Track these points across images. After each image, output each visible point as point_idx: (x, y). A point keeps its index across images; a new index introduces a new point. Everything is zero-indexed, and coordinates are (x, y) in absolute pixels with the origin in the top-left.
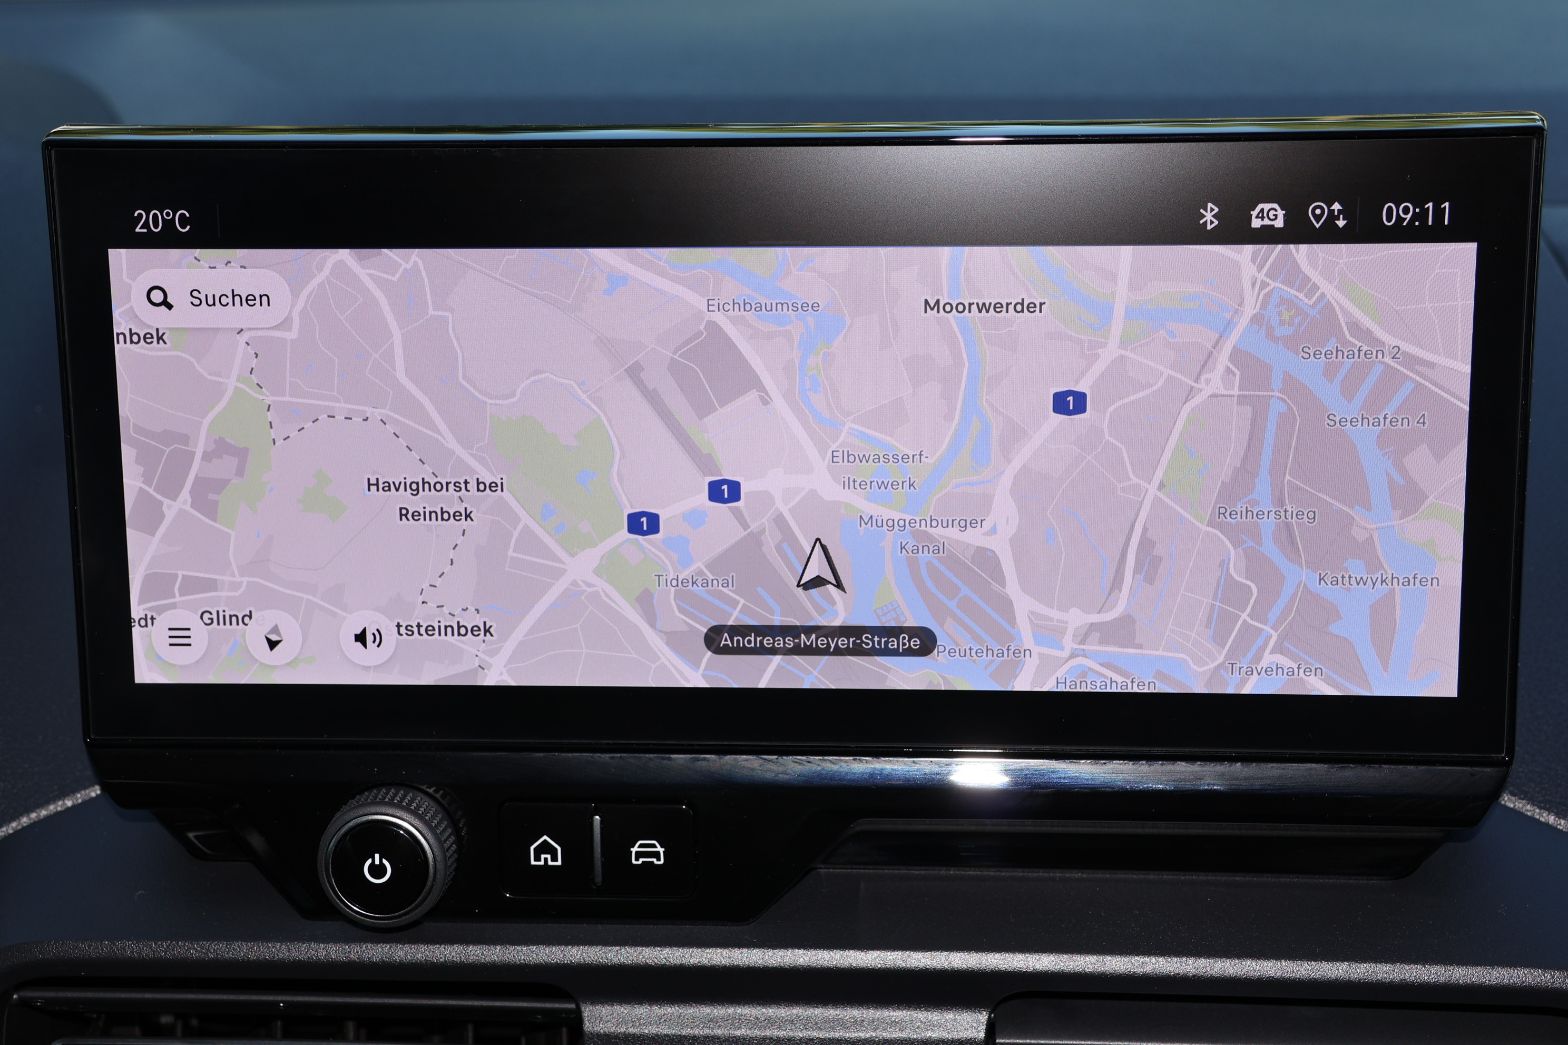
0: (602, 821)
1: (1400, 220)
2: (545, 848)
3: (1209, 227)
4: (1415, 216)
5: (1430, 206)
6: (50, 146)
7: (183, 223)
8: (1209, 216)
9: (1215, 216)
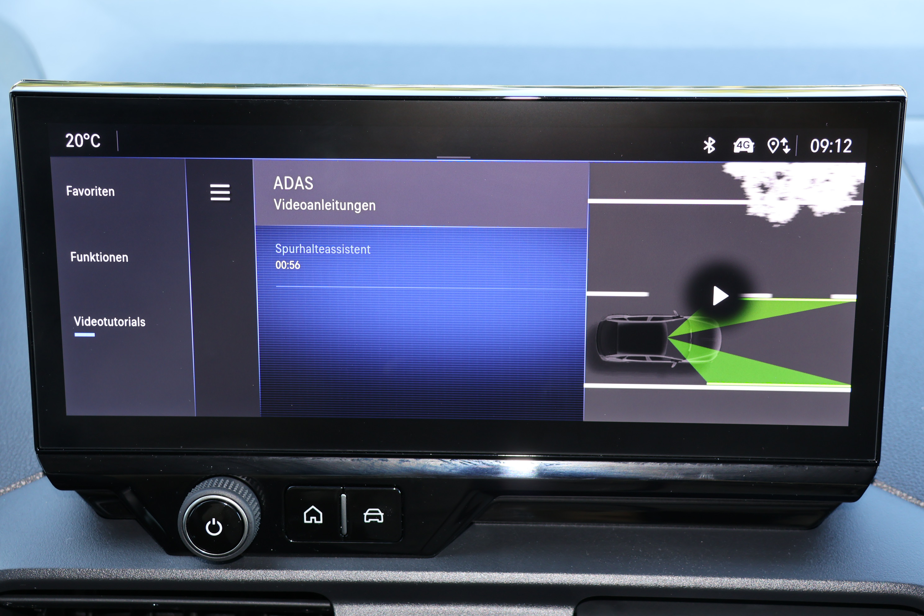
0: (347, 498)
1: (821, 149)
2: (313, 513)
3: (709, 152)
4: (830, 147)
5: (838, 141)
6: (14, 95)
7: (95, 142)
8: (710, 145)
9: (713, 145)
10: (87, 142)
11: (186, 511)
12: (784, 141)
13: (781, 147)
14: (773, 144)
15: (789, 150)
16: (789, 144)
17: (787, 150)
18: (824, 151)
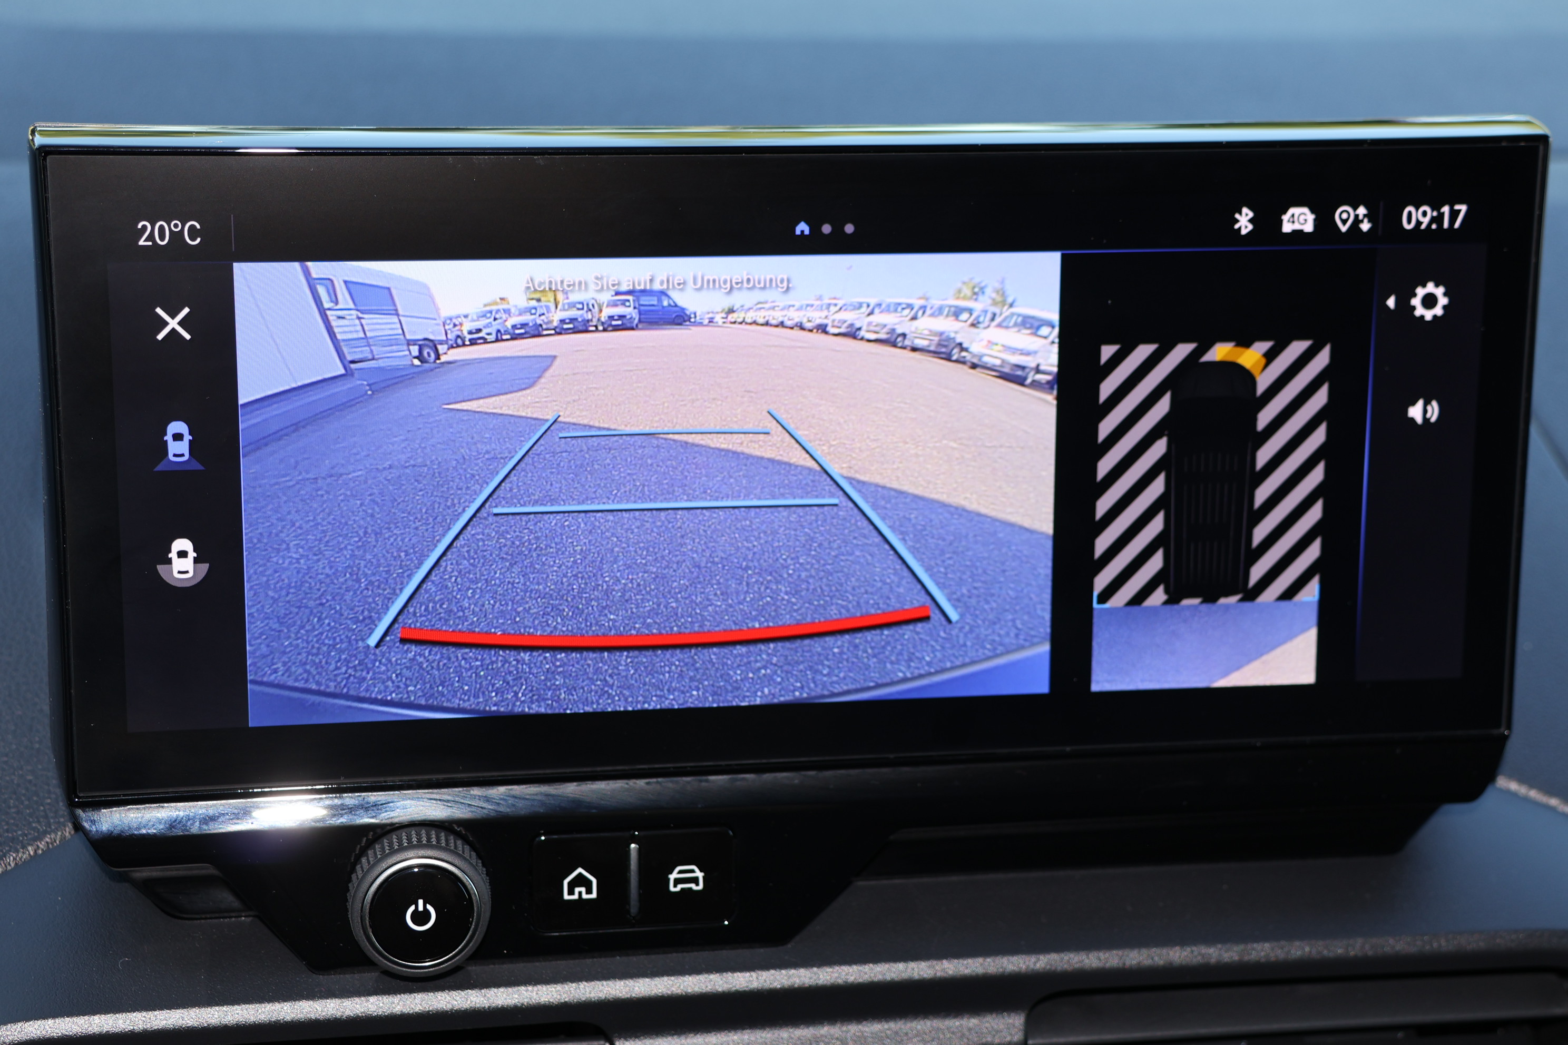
0: (640, 851)
2: (580, 881)
3: (1244, 232)
4: (1433, 220)
5: (1446, 209)
6: (43, 153)
7: (192, 236)
8: (1244, 221)
9: (1251, 221)
11: (370, 889)
12: (1362, 211)
13: (1357, 221)
14: (1345, 216)
15: (1370, 225)
16: (1371, 216)
17: (1365, 226)
18: (1423, 227)
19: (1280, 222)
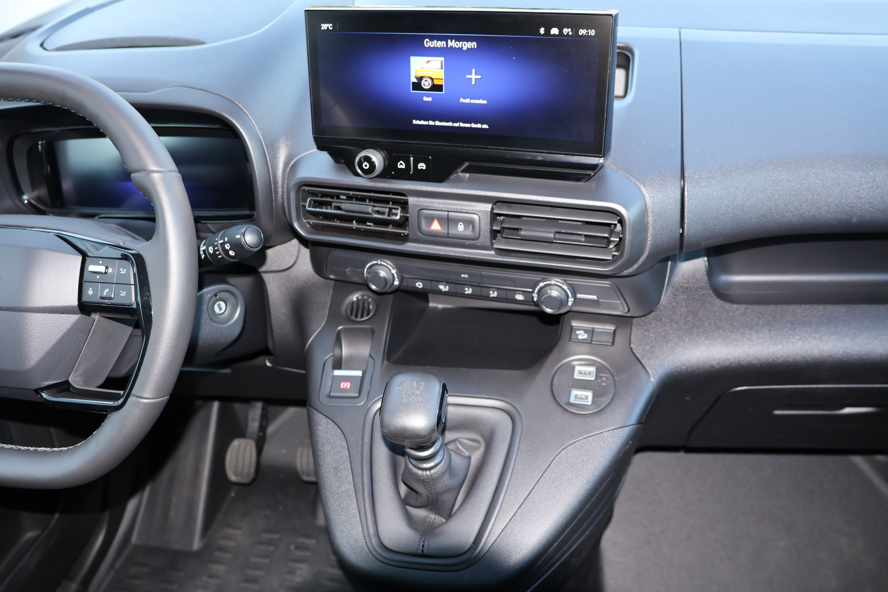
0: (413, 159)
1: (583, 34)
2: (401, 164)
3: (542, 33)
4: (586, 33)
5: (589, 31)
6: (306, 11)
7: (331, 27)
8: (542, 31)
9: (544, 31)
10: (328, 27)
11: (357, 160)
12: (570, 30)
13: (568, 32)
14: (565, 31)
15: (572, 33)
16: (572, 31)
17: (570, 34)
18: (584, 35)
19: (550, 32)
